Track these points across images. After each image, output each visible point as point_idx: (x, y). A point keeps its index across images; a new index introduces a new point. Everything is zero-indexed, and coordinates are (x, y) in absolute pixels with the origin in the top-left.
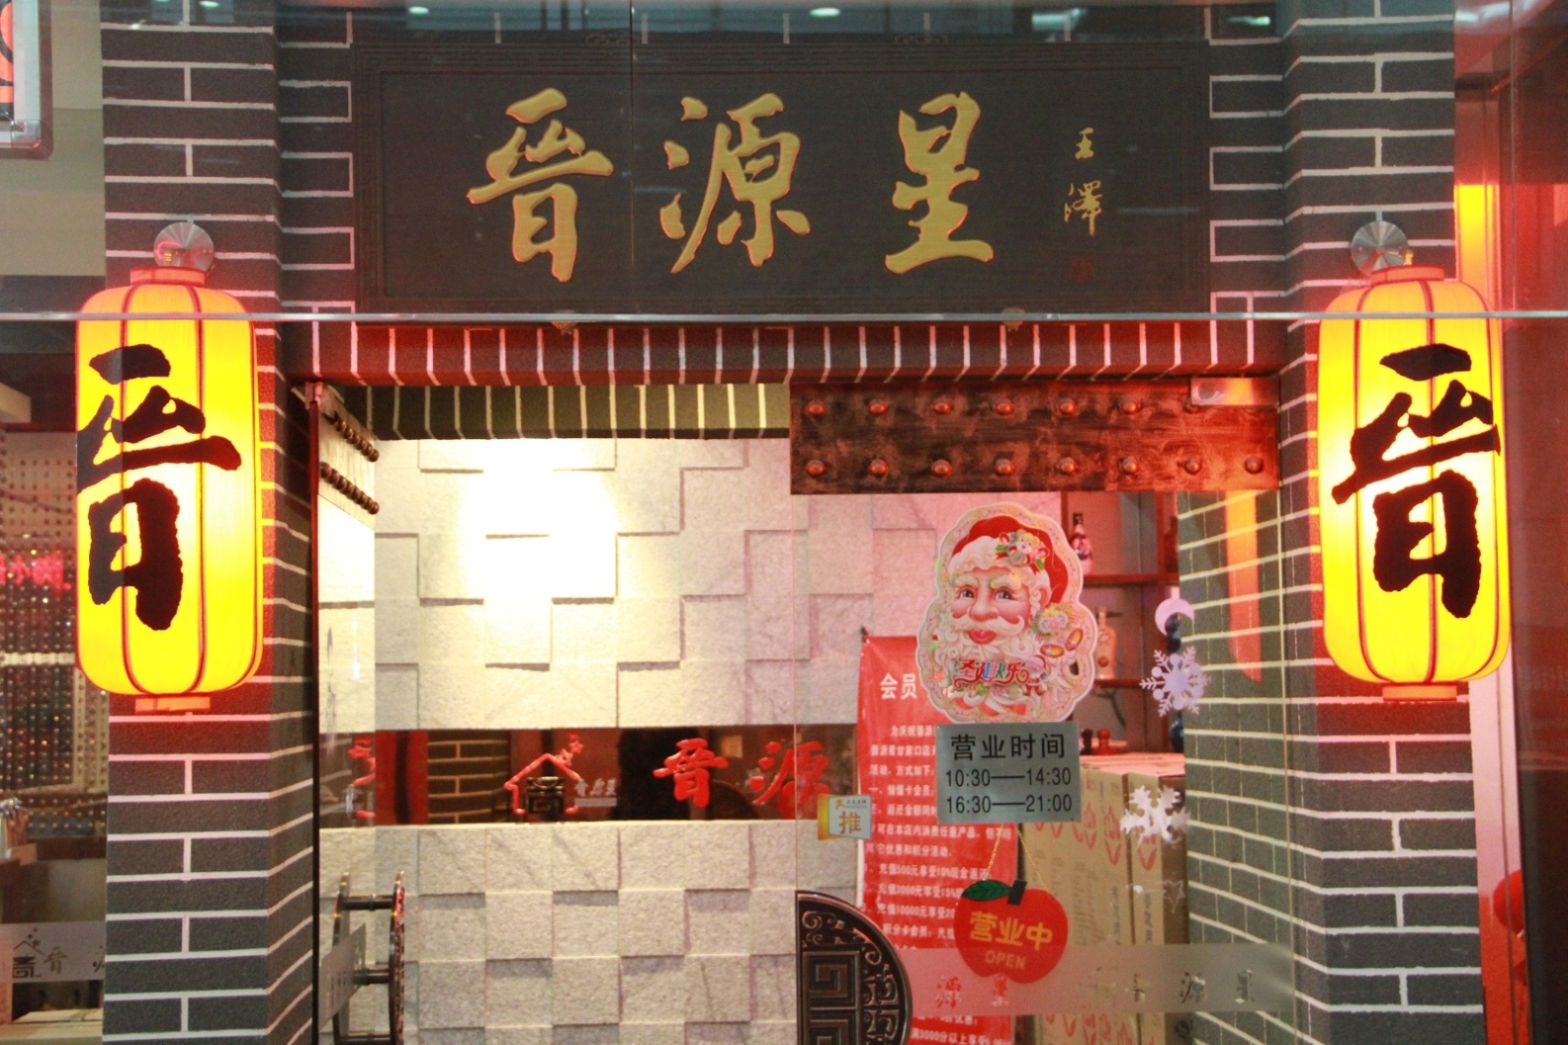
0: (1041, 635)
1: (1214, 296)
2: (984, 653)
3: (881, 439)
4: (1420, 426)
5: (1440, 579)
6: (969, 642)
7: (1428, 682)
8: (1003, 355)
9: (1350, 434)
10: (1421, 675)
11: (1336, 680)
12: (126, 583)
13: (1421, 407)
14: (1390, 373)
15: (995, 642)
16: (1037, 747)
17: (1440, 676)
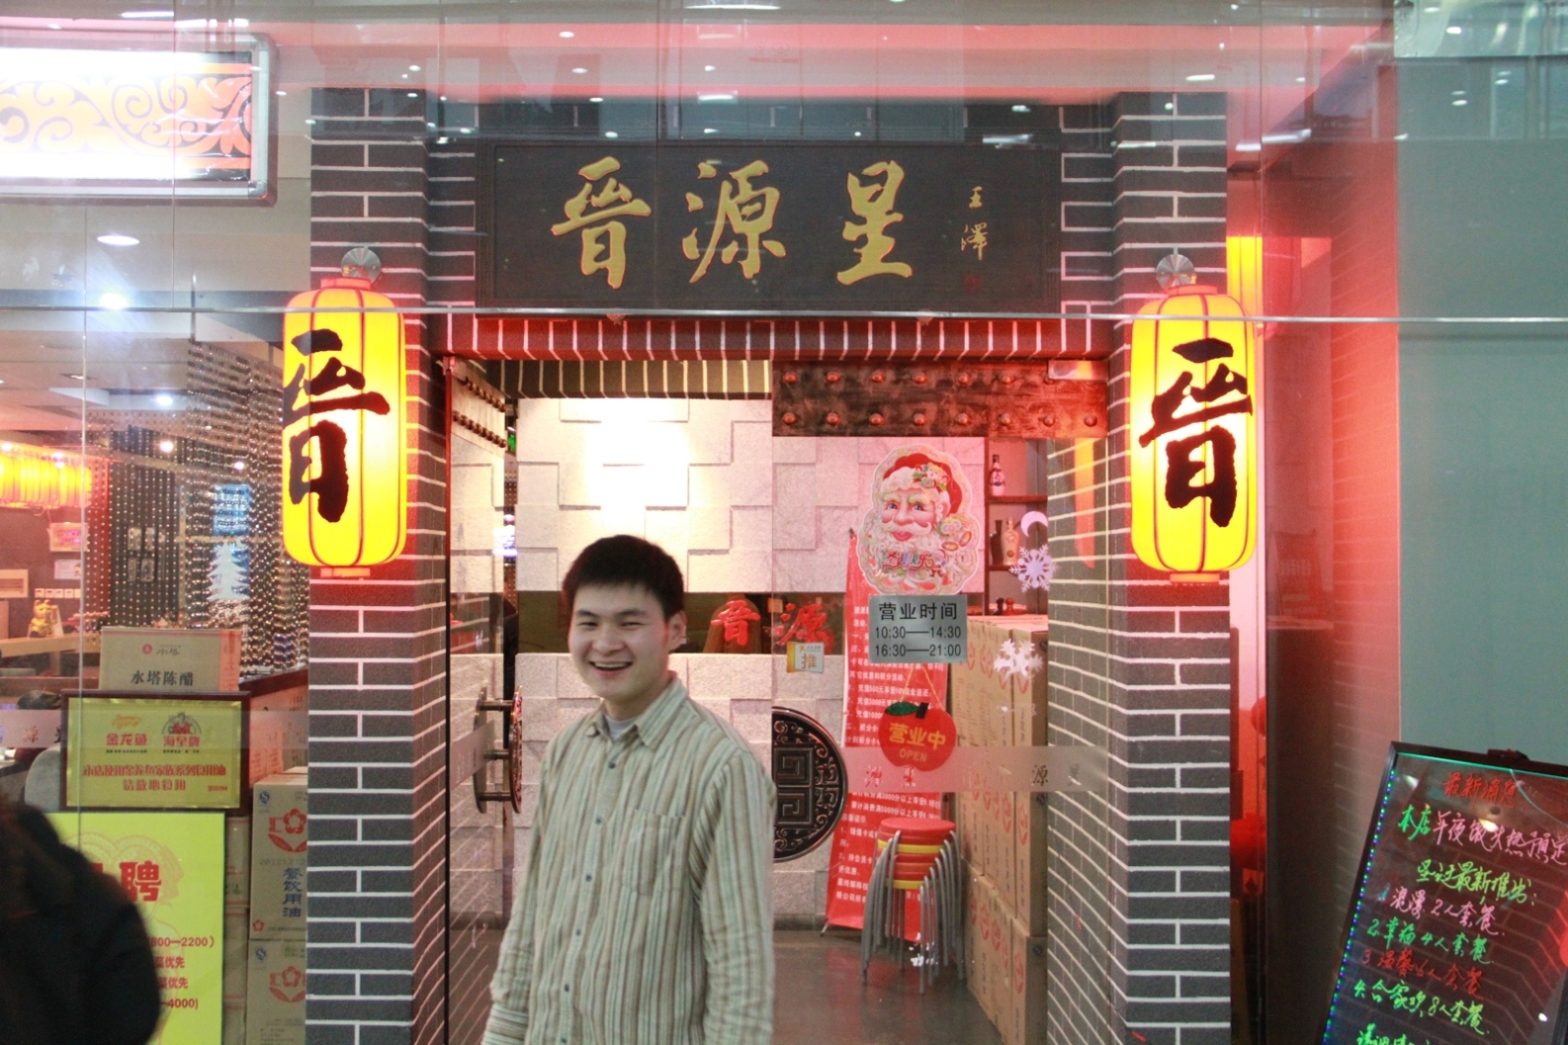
0: (942, 535)
1: (1064, 304)
2: (904, 547)
3: (834, 399)
4: (1198, 395)
5: (1209, 500)
6: (893, 539)
7: (1200, 571)
8: (919, 342)
9: (1151, 400)
10: (1195, 566)
11: (1138, 569)
12: (312, 490)
13: (1199, 382)
14: (1179, 357)
15: (911, 540)
16: (938, 612)
17: (1207, 567)
